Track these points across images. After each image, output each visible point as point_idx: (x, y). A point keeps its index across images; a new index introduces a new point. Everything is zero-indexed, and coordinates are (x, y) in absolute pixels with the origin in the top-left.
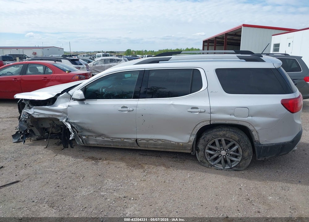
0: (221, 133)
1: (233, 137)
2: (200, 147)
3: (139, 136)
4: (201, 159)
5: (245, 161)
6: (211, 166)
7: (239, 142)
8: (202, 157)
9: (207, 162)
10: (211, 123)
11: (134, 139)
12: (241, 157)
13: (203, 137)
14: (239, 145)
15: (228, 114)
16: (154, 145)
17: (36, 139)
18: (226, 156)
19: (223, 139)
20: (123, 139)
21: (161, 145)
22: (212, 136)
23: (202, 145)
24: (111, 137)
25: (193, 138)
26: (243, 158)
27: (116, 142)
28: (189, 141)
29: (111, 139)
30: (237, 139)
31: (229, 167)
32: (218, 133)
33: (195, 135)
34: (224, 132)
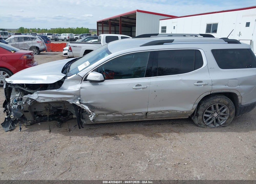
0: (217, 100)
1: (225, 102)
2: (200, 112)
3: (150, 110)
4: (199, 122)
5: (230, 119)
6: (206, 126)
7: (228, 105)
8: (200, 120)
9: (203, 123)
10: (211, 93)
11: (144, 113)
12: (228, 116)
13: (202, 104)
14: (228, 108)
15: (224, 85)
16: (162, 115)
17: (30, 125)
18: (217, 117)
19: (217, 104)
20: (134, 113)
21: (167, 114)
22: (210, 103)
23: (201, 111)
24: (123, 113)
25: (196, 106)
26: (230, 117)
27: (126, 117)
28: (192, 109)
29: (122, 115)
30: (227, 104)
31: (218, 125)
32: (214, 100)
33: (197, 104)
34: (219, 99)
